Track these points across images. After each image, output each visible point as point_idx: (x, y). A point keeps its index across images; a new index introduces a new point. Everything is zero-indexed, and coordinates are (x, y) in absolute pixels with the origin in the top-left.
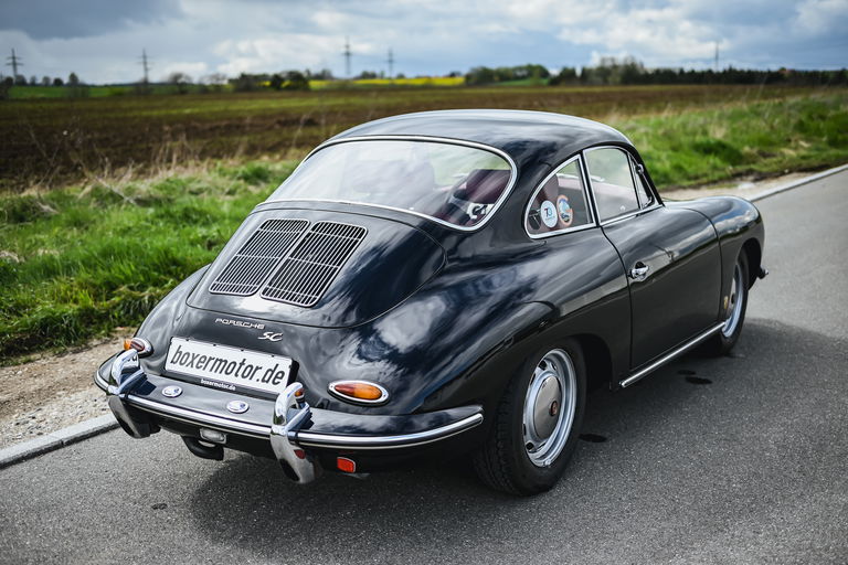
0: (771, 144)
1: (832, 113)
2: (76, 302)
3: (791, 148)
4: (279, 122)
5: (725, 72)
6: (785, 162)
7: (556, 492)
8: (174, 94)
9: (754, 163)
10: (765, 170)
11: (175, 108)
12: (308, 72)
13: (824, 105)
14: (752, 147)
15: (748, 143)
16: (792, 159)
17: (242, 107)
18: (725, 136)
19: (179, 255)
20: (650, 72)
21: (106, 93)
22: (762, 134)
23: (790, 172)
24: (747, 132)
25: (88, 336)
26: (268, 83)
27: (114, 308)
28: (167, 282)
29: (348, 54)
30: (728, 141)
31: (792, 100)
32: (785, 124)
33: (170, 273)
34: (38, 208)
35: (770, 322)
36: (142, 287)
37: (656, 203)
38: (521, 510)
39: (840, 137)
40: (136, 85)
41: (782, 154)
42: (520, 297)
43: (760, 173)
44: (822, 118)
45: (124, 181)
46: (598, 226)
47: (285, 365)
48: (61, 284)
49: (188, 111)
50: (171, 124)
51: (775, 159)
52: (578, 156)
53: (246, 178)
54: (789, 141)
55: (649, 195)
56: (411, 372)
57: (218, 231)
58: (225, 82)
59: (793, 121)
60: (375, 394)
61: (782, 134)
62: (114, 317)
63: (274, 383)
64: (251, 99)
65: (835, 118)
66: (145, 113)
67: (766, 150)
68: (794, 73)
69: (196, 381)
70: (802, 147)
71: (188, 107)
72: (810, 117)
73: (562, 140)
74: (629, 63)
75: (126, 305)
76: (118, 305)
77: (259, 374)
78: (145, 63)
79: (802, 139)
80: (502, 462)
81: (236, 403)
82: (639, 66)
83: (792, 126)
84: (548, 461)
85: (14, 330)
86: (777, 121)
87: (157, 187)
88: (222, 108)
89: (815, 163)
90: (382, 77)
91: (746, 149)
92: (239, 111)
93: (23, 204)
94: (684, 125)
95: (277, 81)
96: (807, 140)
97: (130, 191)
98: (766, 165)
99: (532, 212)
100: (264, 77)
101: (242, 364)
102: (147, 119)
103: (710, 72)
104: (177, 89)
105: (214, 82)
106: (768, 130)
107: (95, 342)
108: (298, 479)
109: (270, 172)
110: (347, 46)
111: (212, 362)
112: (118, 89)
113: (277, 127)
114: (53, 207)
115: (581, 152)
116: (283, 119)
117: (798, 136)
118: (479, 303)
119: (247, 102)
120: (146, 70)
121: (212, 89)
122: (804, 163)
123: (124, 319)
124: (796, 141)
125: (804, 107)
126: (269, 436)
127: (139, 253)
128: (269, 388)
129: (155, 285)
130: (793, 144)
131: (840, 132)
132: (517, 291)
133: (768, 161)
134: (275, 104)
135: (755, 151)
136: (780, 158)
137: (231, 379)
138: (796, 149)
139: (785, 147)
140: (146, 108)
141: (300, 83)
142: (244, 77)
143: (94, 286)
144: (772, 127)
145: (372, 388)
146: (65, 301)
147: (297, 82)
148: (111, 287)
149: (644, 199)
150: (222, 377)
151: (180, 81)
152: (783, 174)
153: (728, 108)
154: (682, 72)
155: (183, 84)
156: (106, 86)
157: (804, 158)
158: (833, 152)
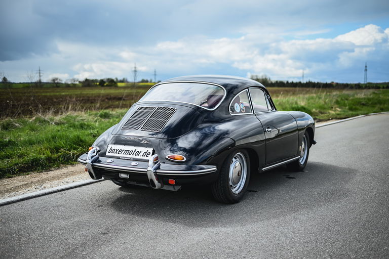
0: (325, 109)
1: (351, 98)
2: (44, 154)
3: (333, 111)
4: (107, 98)
5: (307, 83)
6: (330, 116)
7: (240, 203)
8: (54, 87)
9: (317, 116)
10: (321, 118)
11: (57, 92)
12: (117, 79)
13: (348, 95)
14: (316, 110)
15: (315, 108)
16: (333, 115)
17: (88, 92)
18: (305, 105)
19: (83, 139)
20: (273, 82)
21: (21, 86)
22: (321, 104)
23: (332, 119)
24: (314, 104)
25: (50, 167)
26: (98, 84)
27: (59, 157)
28: (78, 148)
29: (135, 71)
30: (306, 107)
31: (334, 93)
32: (331, 101)
33: (80, 145)
34: (14, 125)
35: (318, 163)
36: (69, 150)
37: (274, 110)
38: (227, 207)
39: (354, 107)
40: (36, 83)
41: (329, 113)
42: (224, 135)
43: (319, 119)
44: (347, 99)
45: (49, 116)
46: (254, 114)
47: (150, 150)
48: (37, 147)
49: (63, 94)
50: (57, 99)
51: (326, 115)
52: (247, 89)
53: (101, 116)
54: (332, 108)
55: (272, 107)
56: (191, 155)
57: (97, 131)
58: (77, 83)
59: (334, 100)
60: (182, 158)
61: (330, 105)
62: (59, 160)
63: (147, 156)
64: (92, 89)
65: (352, 100)
66: (43, 94)
67: (322, 111)
68: (337, 84)
69: (118, 158)
70: (338, 110)
71: (63, 92)
72: (342, 99)
73: (241, 84)
74: (264, 78)
75: (64, 156)
76: (61, 156)
77: (141, 154)
78: (40, 73)
79: (337, 107)
80: (222, 189)
81: (134, 163)
82: (268, 79)
83: (333, 102)
84: (237, 192)
85: (22, 163)
86: (327, 100)
87: (63, 119)
88: (79, 93)
89: (343, 117)
90: (151, 82)
91: (314, 110)
92: (87, 94)
93: (7, 123)
94: (288, 101)
95: (102, 83)
96: (340, 108)
97: (52, 120)
98: (322, 117)
99: (231, 106)
100: (96, 81)
101: (135, 151)
102: (45, 96)
103: (300, 83)
104: (55, 85)
105: (73, 82)
106: (323, 103)
107: (53, 169)
108: (155, 187)
109: (111, 114)
110: (135, 68)
111: (124, 151)
112: (26, 85)
113: (107, 100)
114: (21, 125)
115: (248, 88)
116: (109, 97)
117: (336, 106)
118: (211, 136)
119: (91, 90)
120: (40, 76)
121: (71, 85)
122: (338, 116)
123: (63, 162)
124: (335, 108)
125: (340, 96)
126: (146, 172)
127: (67, 137)
128: (145, 158)
129: (74, 149)
130: (334, 109)
131: (353, 105)
132: (223, 133)
133: (323, 115)
134: (103, 91)
135: (317, 111)
136: (328, 114)
137: (131, 156)
138: (335, 111)
139: (330, 110)
140: (43, 92)
141: (113, 83)
142: (87, 80)
143: (50, 149)
144: (325, 102)
145: (181, 157)
146: (40, 153)
147: (112, 83)
148: (57, 149)
149: (270, 108)
150: (128, 156)
151: (56, 81)
152: (329, 120)
153: (307, 96)
154: (287, 82)
155: (58, 83)
156: (20, 83)
157: (338, 114)
158: (351, 112)
